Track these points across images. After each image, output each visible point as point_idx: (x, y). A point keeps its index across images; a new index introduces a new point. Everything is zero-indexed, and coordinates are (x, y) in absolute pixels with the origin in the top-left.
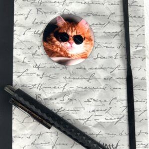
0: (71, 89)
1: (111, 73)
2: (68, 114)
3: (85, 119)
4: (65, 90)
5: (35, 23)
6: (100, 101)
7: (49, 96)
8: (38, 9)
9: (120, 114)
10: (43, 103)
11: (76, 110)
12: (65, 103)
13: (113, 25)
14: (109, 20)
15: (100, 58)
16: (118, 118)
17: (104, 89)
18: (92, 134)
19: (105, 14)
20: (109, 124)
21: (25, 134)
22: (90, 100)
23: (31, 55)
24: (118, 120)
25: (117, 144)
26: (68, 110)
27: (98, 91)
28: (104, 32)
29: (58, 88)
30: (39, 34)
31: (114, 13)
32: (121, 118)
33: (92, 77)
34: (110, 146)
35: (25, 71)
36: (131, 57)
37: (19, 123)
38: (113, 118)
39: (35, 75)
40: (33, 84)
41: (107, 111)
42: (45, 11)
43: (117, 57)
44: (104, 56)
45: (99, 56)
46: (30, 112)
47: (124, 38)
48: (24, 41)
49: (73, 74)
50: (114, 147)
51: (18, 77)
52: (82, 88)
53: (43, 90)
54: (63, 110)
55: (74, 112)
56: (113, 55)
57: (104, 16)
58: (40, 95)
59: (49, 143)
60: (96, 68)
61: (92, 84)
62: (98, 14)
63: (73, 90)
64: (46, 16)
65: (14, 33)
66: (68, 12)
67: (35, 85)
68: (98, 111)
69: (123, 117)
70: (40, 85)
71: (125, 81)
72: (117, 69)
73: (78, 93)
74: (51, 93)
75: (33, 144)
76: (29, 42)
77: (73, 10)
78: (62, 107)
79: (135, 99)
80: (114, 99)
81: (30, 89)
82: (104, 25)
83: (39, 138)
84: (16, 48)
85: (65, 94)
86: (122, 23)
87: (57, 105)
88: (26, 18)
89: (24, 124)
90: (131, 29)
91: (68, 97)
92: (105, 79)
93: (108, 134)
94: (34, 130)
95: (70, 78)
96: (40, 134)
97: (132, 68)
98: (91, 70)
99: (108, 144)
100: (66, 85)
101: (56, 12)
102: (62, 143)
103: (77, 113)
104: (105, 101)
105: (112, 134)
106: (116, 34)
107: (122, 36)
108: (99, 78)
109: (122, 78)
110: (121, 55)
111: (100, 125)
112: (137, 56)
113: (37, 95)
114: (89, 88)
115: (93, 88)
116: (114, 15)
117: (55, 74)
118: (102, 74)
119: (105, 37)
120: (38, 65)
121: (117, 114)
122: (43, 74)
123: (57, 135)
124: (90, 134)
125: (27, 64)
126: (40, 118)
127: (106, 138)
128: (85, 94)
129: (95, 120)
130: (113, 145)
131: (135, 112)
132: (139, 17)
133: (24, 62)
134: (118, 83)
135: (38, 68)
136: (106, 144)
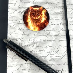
0: (38, 41)
1: (58, 32)
2: (36, 54)
3: (45, 56)
4: (34, 41)
5: (19, 8)
6: (53, 47)
7: (26, 44)
8: (20, 1)
9: (64, 54)
10: (23, 48)
11: (40, 51)
12: (34, 48)
13: (59, 8)
14: (57, 6)
15: (53, 25)
16: (62, 56)
17: (55, 40)
18: (49, 64)
19: (54, 3)
20: (58, 59)
21: (13, 65)
22: (47, 46)
23: (17, 23)
24: (63, 57)
25: (62, 70)
26: (36, 52)
27: (52, 42)
28: (54, 12)
29: (31, 40)
30: (21, 13)
31: (59, 2)
32: (64, 56)
33: (48, 35)
34: (58, 71)
35: (14, 32)
36: (68, 24)
37: (10, 58)
38: (59, 56)
39: (19, 33)
40: (18, 38)
41: (56, 52)
42: (24, 2)
43: (61, 24)
44: (54, 24)
45: (52, 24)
46: (16, 52)
47: (64, 15)
48: (13, 17)
49: (39, 33)
50: (61, 71)
51: (10, 35)
52: (43, 40)
53: (23, 42)
54: (34, 52)
55: (39, 53)
56: (59, 23)
57: (54, 4)
58: (22, 44)
59: (26, 69)
60: (50, 30)
61: (49, 38)
62: (51, 3)
63: (39, 41)
64: (25, 4)
65: (9, 12)
66: (36, 2)
67: (19, 39)
68: (52, 52)
69: (65, 55)
70: (22, 39)
71: (65, 37)
72: (61, 30)
73: (41, 43)
74: (27, 43)
75: (18, 70)
76: (16, 17)
77: (38, 1)
78: (33, 50)
79: (71, 46)
80: (60, 46)
81: (16, 41)
82: (54, 8)
83: (21, 66)
84: (9, 20)
85: (35, 43)
86: (63, 7)
87: (31, 49)
88: (15, 5)
89: (13, 59)
90: (68, 10)
91: (36, 45)
92: (55, 35)
93: (57, 64)
94: (18, 62)
95: (37, 35)
96: (22, 65)
97: (69, 30)
98: (48, 31)
99: (57, 70)
100: (35, 38)
101: (29, 2)
102: (33, 69)
103: (41, 53)
104: (55, 47)
105: (60, 64)
106: (60, 13)
107: (63, 14)
108: (52, 35)
109: (64, 35)
110: (63, 23)
111: (53, 59)
112: (71, 24)
113: (20, 44)
114: (47, 40)
115: (49, 40)
116: (59, 3)
117: (29, 33)
118: (53, 33)
119: (55, 14)
120: (21, 28)
121: (62, 54)
122: (23, 33)
123: (30, 65)
124: (48, 64)
125: (15, 28)
126: (21, 56)
127: (56, 66)
128: (45, 44)
129: (50, 57)
130: (60, 70)
131: (71, 53)
132: (72, 4)
133: (13, 27)
134: (62, 37)
135: (21, 30)
136: (56, 70)
